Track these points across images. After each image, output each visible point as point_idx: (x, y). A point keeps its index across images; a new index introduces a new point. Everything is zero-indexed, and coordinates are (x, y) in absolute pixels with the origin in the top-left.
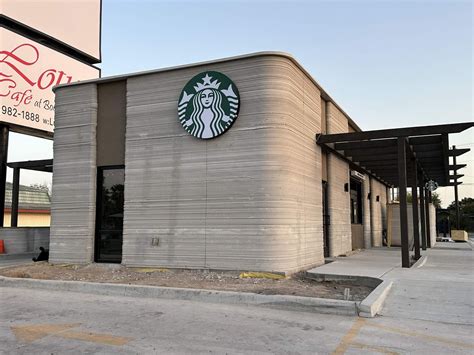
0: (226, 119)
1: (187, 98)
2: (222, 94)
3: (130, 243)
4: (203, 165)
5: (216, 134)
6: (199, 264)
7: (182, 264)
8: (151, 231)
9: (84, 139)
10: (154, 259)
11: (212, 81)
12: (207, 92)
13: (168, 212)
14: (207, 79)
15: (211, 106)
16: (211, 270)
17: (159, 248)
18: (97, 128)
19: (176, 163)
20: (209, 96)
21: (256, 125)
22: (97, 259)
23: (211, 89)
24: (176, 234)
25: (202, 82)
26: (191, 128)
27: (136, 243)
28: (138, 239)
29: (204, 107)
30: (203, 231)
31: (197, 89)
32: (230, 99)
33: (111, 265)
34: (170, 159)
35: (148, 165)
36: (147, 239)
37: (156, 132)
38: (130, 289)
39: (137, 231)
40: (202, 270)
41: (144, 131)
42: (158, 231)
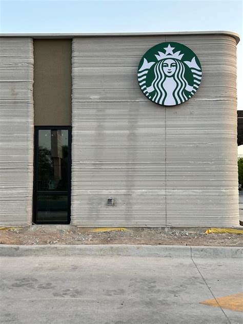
0: (189, 88)
1: (147, 65)
2: (185, 65)
3: (80, 204)
4: (161, 131)
5: (179, 102)
6: (160, 223)
7: (141, 223)
8: (105, 192)
9: (19, 96)
10: (110, 219)
11: (174, 51)
12: (169, 62)
13: (124, 174)
14: (169, 49)
15: (173, 76)
16: (172, 228)
17: (115, 208)
18: (34, 85)
19: (132, 127)
20: (171, 66)
21: (216, 97)
22: (36, 220)
23: (174, 59)
24: (134, 195)
25: (164, 52)
26: (152, 94)
27: (88, 204)
28: (89, 200)
29: (166, 76)
30: (163, 192)
31: (159, 58)
32: (193, 71)
33: (59, 226)
34: (125, 123)
35: (100, 127)
36: (101, 199)
37: (109, 95)
38: (197, 250)
39: (89, 192)
40: (163, 228)
41: (96, 93)
42: (113, 192)
